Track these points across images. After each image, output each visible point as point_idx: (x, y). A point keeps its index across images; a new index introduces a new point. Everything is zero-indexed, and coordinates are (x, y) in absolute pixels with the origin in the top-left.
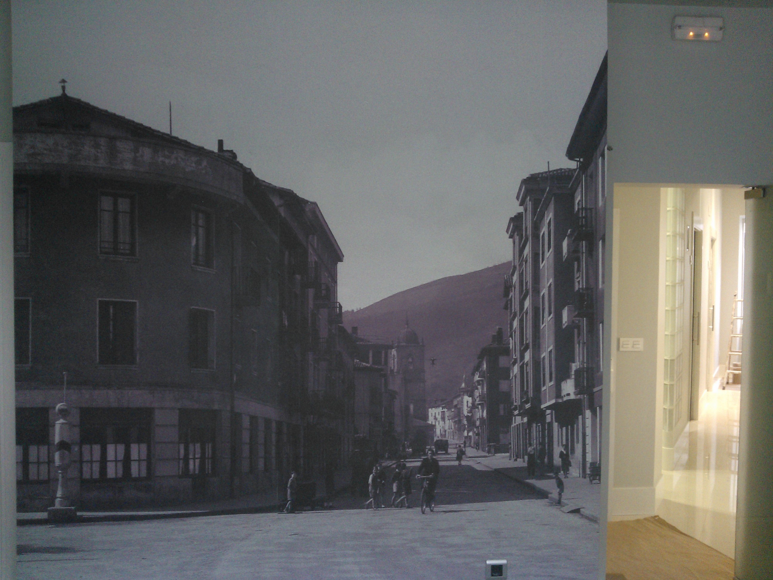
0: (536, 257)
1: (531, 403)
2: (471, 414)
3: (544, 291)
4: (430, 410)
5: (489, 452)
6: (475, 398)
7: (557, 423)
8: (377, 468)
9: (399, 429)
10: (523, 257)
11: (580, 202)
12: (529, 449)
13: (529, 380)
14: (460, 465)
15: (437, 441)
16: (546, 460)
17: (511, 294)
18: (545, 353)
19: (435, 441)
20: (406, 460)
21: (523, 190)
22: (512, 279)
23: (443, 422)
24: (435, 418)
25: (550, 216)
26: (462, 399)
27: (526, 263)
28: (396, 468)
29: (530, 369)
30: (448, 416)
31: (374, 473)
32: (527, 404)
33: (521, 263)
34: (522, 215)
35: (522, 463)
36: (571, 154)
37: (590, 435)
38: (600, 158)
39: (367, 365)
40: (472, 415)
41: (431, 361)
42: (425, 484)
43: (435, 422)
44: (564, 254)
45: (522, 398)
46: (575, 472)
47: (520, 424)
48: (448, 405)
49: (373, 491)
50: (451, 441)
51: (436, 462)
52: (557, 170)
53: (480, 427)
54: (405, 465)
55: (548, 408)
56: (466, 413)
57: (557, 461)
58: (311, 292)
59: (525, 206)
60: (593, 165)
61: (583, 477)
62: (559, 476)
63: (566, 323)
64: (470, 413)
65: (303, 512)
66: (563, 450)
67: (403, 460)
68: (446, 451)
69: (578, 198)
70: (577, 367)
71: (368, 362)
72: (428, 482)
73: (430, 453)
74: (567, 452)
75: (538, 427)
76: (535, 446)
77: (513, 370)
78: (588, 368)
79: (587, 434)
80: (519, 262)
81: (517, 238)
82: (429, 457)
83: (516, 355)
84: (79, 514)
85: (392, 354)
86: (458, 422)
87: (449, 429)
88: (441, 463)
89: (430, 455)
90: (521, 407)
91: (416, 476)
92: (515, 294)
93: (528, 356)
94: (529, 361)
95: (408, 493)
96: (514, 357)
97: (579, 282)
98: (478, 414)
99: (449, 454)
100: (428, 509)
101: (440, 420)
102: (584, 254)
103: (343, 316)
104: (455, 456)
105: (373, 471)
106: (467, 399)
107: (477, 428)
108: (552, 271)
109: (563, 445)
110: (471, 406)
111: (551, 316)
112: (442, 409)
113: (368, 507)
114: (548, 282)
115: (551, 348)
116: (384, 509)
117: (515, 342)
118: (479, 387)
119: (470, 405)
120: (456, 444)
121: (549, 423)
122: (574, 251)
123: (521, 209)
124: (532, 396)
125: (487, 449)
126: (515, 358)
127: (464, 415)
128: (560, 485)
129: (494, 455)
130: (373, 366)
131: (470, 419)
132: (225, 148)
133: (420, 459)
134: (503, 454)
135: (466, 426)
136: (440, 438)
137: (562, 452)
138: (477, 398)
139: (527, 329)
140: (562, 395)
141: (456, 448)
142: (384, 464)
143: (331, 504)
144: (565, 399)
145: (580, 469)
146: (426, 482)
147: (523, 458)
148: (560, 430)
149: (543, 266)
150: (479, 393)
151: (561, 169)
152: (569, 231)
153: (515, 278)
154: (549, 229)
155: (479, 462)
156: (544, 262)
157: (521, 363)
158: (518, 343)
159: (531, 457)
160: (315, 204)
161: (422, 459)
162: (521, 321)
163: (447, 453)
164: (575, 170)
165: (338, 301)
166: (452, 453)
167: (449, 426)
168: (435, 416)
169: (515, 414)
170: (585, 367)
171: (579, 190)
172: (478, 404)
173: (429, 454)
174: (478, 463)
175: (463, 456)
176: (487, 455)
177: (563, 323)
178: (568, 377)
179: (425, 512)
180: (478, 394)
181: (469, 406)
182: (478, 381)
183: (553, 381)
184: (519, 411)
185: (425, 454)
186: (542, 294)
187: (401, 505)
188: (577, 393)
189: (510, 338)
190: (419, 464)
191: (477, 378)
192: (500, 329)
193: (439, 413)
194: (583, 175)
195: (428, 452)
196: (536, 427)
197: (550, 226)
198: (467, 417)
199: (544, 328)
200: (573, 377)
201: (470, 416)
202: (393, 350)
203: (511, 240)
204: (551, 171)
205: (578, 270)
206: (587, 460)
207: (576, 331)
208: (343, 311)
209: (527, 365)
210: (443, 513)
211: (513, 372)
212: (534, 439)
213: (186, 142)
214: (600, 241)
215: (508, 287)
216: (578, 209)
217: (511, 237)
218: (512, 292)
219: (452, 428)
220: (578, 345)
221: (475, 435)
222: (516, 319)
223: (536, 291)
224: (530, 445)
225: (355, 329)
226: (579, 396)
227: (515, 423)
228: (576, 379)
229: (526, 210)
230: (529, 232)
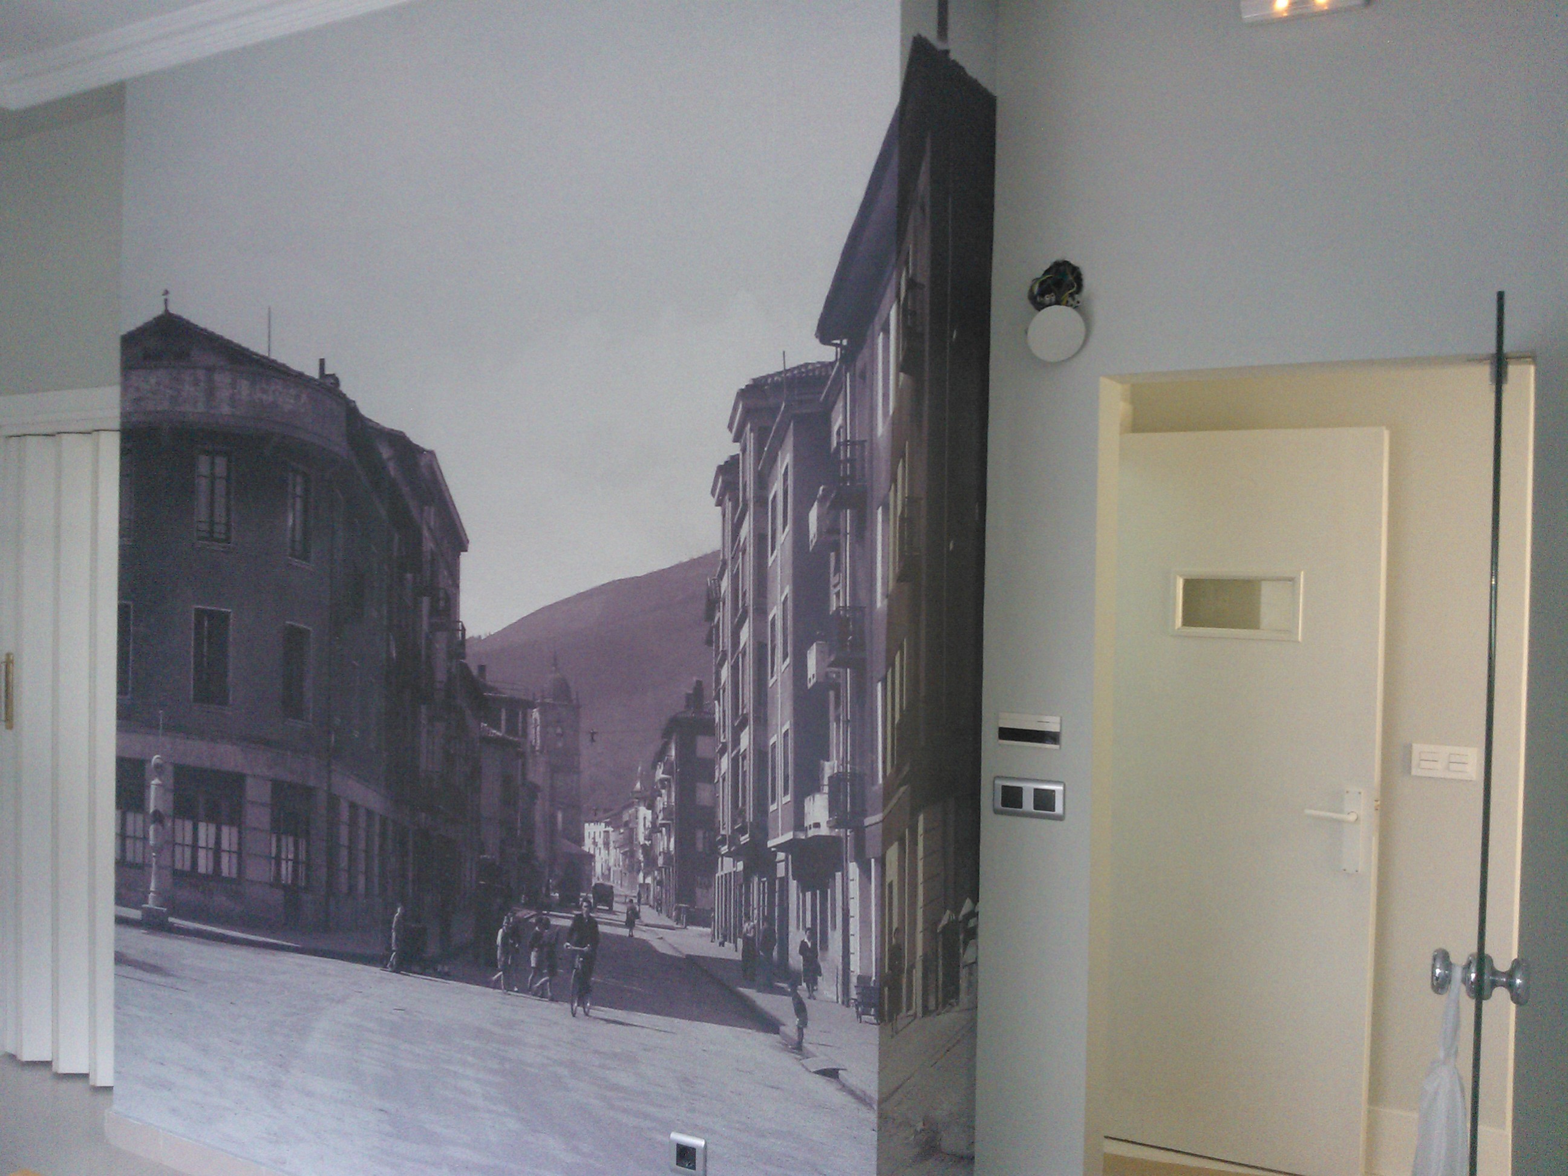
0: (762, 542)
1: (750, 835)
2: (650, 842)
3: (775, 612)
4: (587, 825)
5: (678, 920)
6: (656, 813)
7: (795, 881)
8: (509, 919)
9: (541, 854)
10: (739, 541)
11: (841, 430)
12: (746, 926)
13: (748, 787)
14: (631, 936)
15: (596, 885)
16: (775, 954)
17: (718, 615)
18: (776, 736)
19: (593, 885)
20: (551, 913)
21: (740, 410)
22: (720, 586)
23: (607, 852)
24: (595, 843)
25: (786, 459)
26: (637, 811)
27: (744, 553)
28: (536, 924)
29: (749, 765)
30: (614, 842)
31: (504, 927)
32: (742, 836)
33: (734, 555)
34: (738, 459)
35: (732, 952)
36: (825, 333)
37: (857, 917)
38: (881, 334)
39: (498, 734)
40: (651, 845)
41: (590, 735)
42: (578, 960)
43: (594, 849)
44: (811, 536)
45: (734, 822)
46: (828, 988)
47: (730, 873)
48: (615, 821)
49: (503, 959)
50: (618, 890)
51: (594, 924)
52: (798, 367)
53: (663, 869)
54: (548, 921)
55: (780, 847)
56: (641, 839)
57: (796, 960)
58: (426, 601)
59: (742, 441)
60: (866, 352)
61: (843, 1003)
62: (798, 991)
63: (813, 677)
64: (649, 840)
65: (411, 974)
66: (806, 940)
67: (546, 912)
68: (611, 906)
69: (837, 423)
70: (834, 771)
71: (499, 729)
72: (581, 959)
73: (585, 907)
74: (814, 944)
75: (762, 885)
76: (756, 922)
77: (720, 765)
78: (853, 774)
79: (851, 914)
80: (732, 550)
81: (729, 505)
82: (584, 912)
83: (725, 737)
84: (171, 919)
85: (533, 717)
86: (630, 855)
87: (615, 866)
88: (602, 928)
89: (586, 909)
90: (733, 840)
91: (565, 946)
92: (724, 616)
93: (746, 740)
94: (748, 749)
95: (552, 973)
96: (722, 740)
97: (838, 594)
98: (662, 843)
99: (614, 913)
100: (580, 1009)
101: (602, 847)
102: (848, 536)
103: (467, 645)
104: (624, 918)
105: (504, 924)
106: (644, 813)
107: (659, 869)
108: (789, 571)
109: (806, 929)
110: (650, 826)
111: (788, 660)
112: (606, 827)
113: (495, 985)
114: (782, 592)
115: (787, 726)
116: (518, 994)
117: (724, 711)
118: (663, 791)
119: (648, 824)
120: (626, 896)
121: (781, 879)
122: (831, 531)
123: (735, 449)
124: (751, 820)
125: (674, 914)
126: (724, 741)
127: (639, 843)
128: (800, 1009)
129: (685, 928)
130: (506, 736)
131: (648, 850)
132: (327, 372)
133: (571, 913)
134: (701, 929)
135: (642, 864)
136: (601, 881)
137: (803, 943)
138: (660, 812)
139: (745, 686)
140: (806, 824)
141: (624, 903)
142: (519, 914)
143: (446, 969)
144: (811, 833)
145: (838, 985)
146: (579, 959)
147: (735, 942)
148: (801, 895)
149: (774, 561)
150: (664, 804)
151: (806, 365)
152: (821, 488)
153: (725, 584)
154: (786, 487)
155: (661, 936)
156: (775, 552)
157: (734, 753)
158: (729, 712)
159: (747, 941)
160: (432, 453)
161: (573, 916)
162: (735, 668)
163: (611, 911)
164: (832, 364)
165: (461, 620)
166: (620, 912)
167: (615, 860)
168: (594, 838)
169: (723, 853)
170: (849, 771)
171: (840, 405)
172: (660, 824)
173: (583, 907)
174: (659, 938)
175: (637, 921)
176: (674, 924)
177: (809, 677)
178: (818, 789)
179: (576, 1015)
180: (662, 806)
181: (647, 826)
182: (662, 781)
183: (789, 795)
184: (729, 848)
185: (579, 908)
186: (770, 617)
187: (541, 993)
188: (831, 824)
189: (716, 702)
190: (568, 923)
191: (660, 774)
192: (699, 683)
193: (600, 833)
194: (846, 373)
195: (582, 904)
196: (759, 884)
197: (787, 480)
198: (644, 846)
199: (774, 686)
200: (826, 789)
201: (648, 845)
202: (535, 710)
203: (719, 508)
204: (789, 370)
205: (837, 570)
206: (852, 969)
207: (832, 694)
208: (467, 637)
209: (744, 758)
210: (602, 1022)
211: (720, 769)
212: (755, 907)
213: (284, 365)
214: (878, 509)
215: (713, 603)
216: (838, 443)
217: (719, 503)
218: (719, 611)
219: (619, 865)
220: (835, 724)
221: (655, 883)
222: (726, 663)
223: (761, 610)
224: (748, 919)
225: (482, 668)
226: (837, 830)
227: (722, 869)
228: (830, 793)
229: (744, 450)
230: (750, 494)
